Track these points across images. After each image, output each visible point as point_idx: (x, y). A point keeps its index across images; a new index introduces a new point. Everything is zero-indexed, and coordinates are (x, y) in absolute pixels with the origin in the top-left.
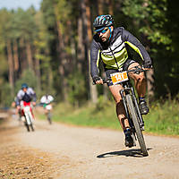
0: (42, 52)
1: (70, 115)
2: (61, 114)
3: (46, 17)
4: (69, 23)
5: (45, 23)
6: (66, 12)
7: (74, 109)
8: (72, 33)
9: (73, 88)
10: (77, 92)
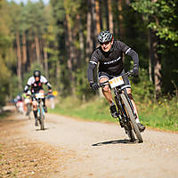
0: (51, 46)
1: (77, 109)
2: (69, 108)
3: (55, 11)
4: (78, 17)
5: (55, 16)
6: (76, 6)
7: (81, 104)
8: (81, 27)
9: (81, 82)
10: (84, 86)
